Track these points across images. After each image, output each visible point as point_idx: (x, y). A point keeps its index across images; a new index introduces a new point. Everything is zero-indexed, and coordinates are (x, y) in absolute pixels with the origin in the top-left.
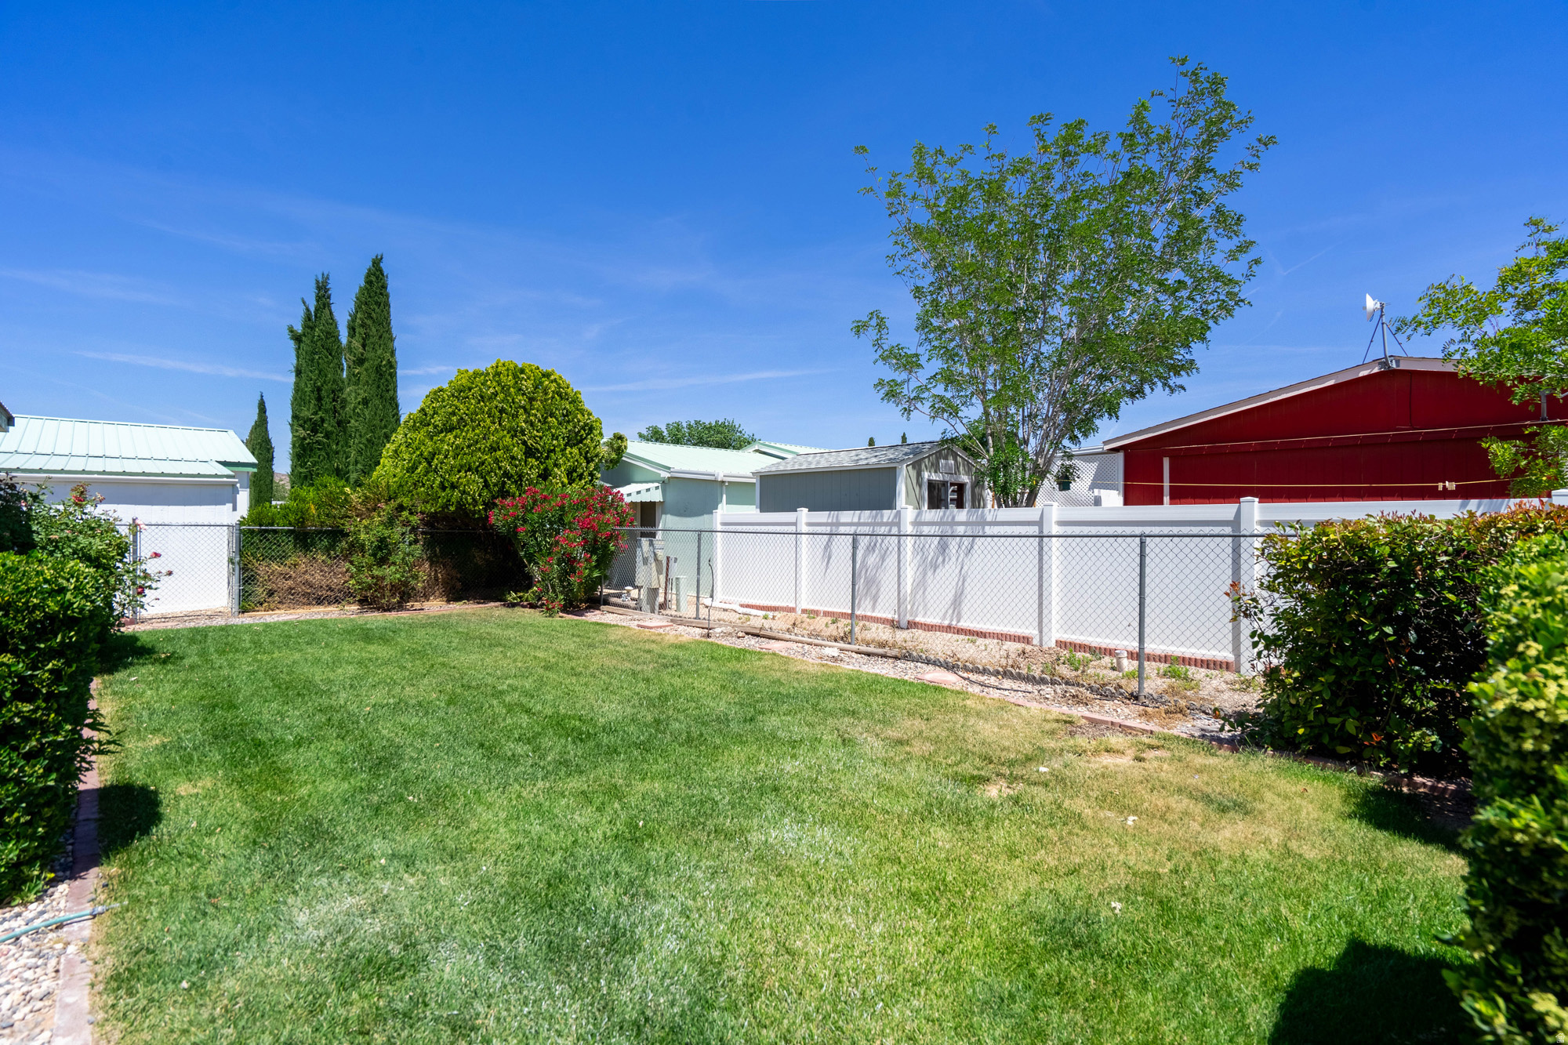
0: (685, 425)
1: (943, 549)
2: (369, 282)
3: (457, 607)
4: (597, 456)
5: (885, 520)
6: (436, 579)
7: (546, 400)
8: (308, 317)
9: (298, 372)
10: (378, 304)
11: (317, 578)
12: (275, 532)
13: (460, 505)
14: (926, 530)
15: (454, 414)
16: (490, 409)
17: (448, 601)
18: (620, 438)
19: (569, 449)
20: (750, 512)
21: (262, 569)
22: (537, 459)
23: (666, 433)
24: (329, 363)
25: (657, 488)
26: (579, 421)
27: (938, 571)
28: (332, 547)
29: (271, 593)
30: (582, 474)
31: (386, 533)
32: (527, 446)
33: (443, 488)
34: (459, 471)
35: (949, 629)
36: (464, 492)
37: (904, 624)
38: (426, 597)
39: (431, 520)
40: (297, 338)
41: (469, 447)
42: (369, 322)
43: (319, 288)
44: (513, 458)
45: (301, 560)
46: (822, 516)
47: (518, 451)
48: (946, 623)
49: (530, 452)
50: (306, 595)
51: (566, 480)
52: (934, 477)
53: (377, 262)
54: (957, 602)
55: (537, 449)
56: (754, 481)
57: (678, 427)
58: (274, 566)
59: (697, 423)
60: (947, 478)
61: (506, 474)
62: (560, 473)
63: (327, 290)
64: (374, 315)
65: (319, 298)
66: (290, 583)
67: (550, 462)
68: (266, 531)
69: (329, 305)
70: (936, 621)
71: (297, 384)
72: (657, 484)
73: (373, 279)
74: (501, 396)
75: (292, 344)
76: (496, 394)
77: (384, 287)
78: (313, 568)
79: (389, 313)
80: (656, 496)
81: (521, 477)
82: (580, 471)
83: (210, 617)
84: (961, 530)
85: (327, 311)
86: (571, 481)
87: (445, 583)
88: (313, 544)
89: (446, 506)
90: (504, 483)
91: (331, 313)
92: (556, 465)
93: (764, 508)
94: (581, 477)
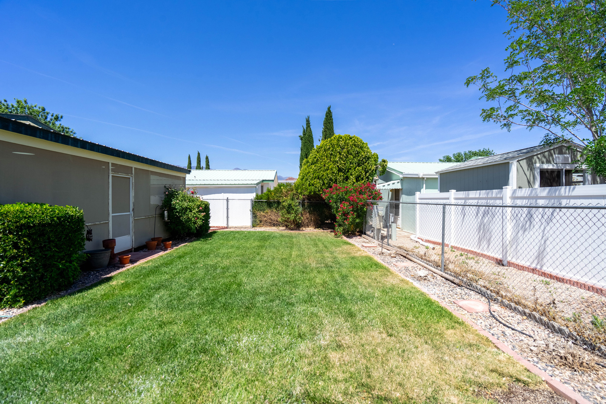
0: (463, 153)
1: (530, 217)
2: (327, 116)
3: (317, 230)
4: (370, 170)
5: (493, 196)
6: (311, 220)
7: (348, 148)
8: (304, 132)
9: (302, 150)
10: (329, 123)
11: (273, 217)
12: (262, 202)
13: (315, 192)
14: (519, 202)
15: (315, 158)
16: (327, 154)
17: (315, 228)
18: (384, 161)
19: (357, 167)
20: (435, 193)
21: (258, 214)
22: (343, 173)
23: (453, 158)
24: (309, 145)
25: (398, 182)
26: (362, 156)
27: (526, 233)
28: (278, 207)
29: (261, 221)
30: (363, 178)
31: (291, 202)
32: (339, 168)
33: (310, 185)
34: (315, 179)
35: (534, 271)
36: (316, 187)
37: (505, 263)
38: (308, 226)
39: (309, 197)
40: (301, 139)
41: (319, 170)
42: (326, 130)
43: (307, 121)
44: (333, 173)
45: (268, 210)
46: (462, 194)
47: (335, 170)
48: (533, 266)
49: (340, 170)
50: (270, 223)
51: (355, 181)
52: (546, 166)
53: (329, 109)
54: (540, 256)
55: (343, 169)
56: (437, 177)
57: (459, 155)
58: (262, 213)
59: (469, 152)
60: (561, 166)
61: (331, 179)
62: (352, 178)
63: (309, 121)
64: (328, 127)
65: (307, 124)
66: (266, 218)
67: (349, 173)
68: (259, 201)
69: (310, 126)
70: (527, 264)
71: (301, 153)
72: (399, 181)
73: (328, 114)
74: (331, 149)
75: (300, 141)
76: (329, 148)
77: (331, 117)
78: (271, 214)
79: (333, 125)
80: (398, 186)
81: (336, 180)
82: (362, 176)
83: (245, 228)
84: (541, 202)
85: (309, 128)
86: (357, 181)
87: (314, 221)
88: (272, 206)
89: (310, 193)
90: (330, 183)
91: (310, 129)
92: (351, 175)
93: (442, 190)
94: (362, 179)
